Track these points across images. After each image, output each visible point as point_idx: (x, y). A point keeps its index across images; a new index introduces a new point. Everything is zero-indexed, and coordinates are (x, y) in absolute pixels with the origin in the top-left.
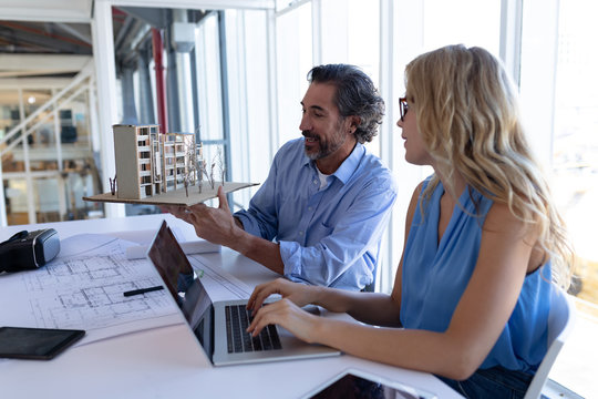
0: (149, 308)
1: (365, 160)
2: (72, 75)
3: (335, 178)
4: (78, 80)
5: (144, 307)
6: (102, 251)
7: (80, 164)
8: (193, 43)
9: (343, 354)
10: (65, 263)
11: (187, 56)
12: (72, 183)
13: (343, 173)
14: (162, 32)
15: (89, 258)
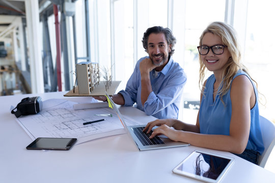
0: (97, 129)
1: (173, 65)
2: (7, 25)
3: (161, 73)
4: (10, 27)
5: (94, 129)
6: (61, 106)
7: (7, 67)
8: (74, 12)
9: (191, 145)
10: (47, 111)
11: (71, 18)
12: (5, 77)
13: (165, 71)
14: (58, 6)
15: (56, 109)
